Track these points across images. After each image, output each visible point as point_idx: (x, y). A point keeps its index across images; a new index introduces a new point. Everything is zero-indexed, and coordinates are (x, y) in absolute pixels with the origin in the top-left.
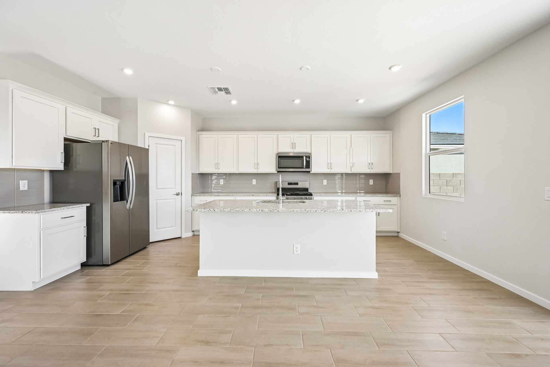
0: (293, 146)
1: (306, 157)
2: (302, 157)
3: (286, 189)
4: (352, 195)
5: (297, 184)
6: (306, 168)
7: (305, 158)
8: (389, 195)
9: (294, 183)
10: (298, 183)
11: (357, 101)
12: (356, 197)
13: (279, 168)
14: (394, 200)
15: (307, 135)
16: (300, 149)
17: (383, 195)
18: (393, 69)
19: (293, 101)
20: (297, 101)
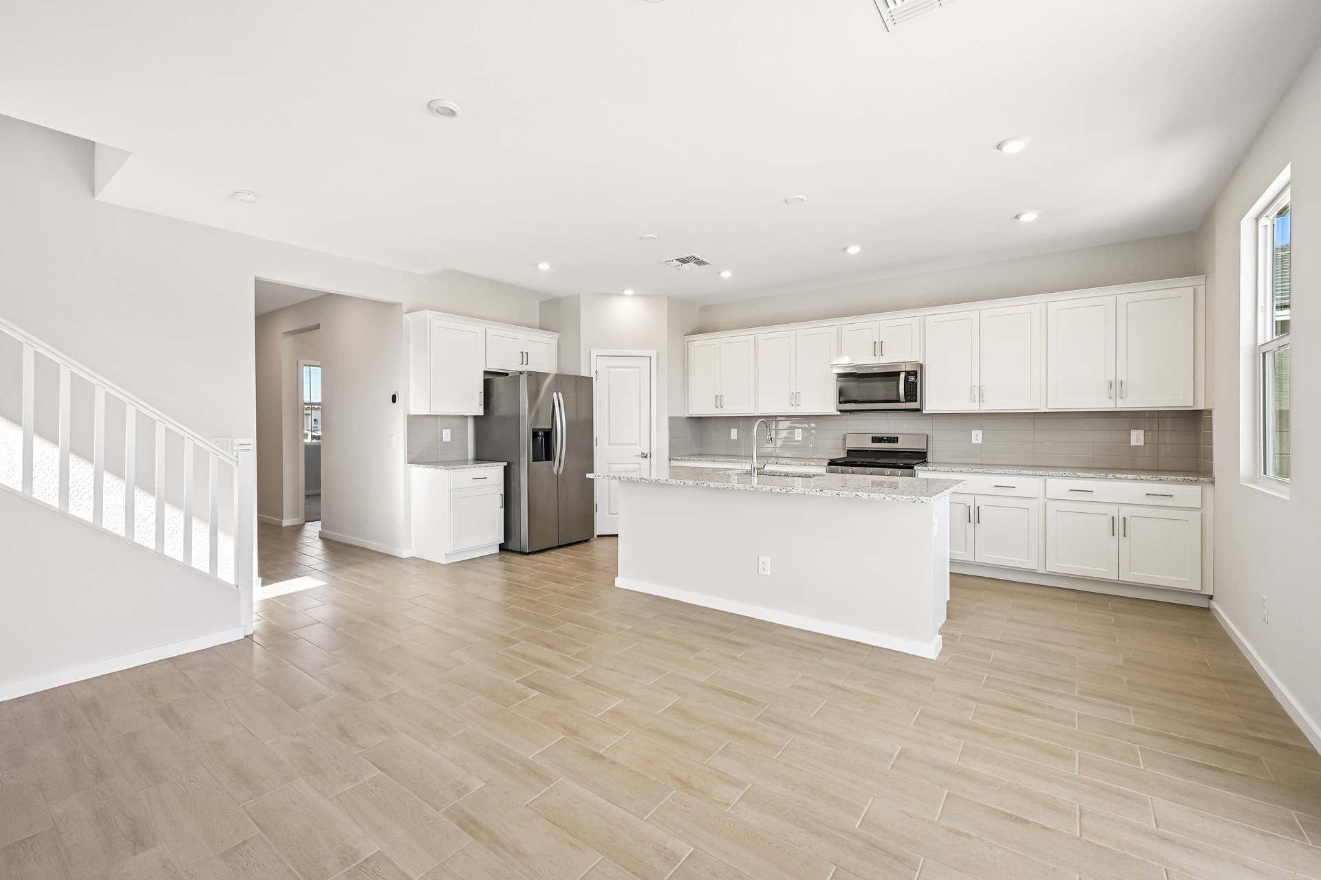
0: (878, 348)
1: (908, 373)
2: (898, 374)
3: (868, 451)
4: (1030, 473)
5: (895, 440)
6: (907, 401)
7: (902, 376)
8: (1164, 477)
9: (888, 437)
10: (897, 438)
11: (1017, 217)
12: (1045, 477)
13: (840, 402)
14: (1186, 493)
15: (912, 318)
16: (896, 356)
17: (1142, 477)
18: (1007, 149)
19: (845, 249)
20: (854, 250)
